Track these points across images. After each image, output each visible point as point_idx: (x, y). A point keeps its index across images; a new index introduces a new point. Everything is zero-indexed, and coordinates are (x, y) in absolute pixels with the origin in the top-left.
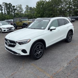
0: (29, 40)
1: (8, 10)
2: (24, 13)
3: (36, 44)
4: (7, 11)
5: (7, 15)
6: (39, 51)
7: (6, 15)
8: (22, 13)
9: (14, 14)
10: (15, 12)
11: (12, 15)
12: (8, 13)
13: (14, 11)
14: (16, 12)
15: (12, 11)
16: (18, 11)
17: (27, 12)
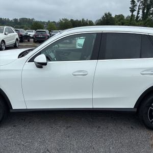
4: (143, 12)
5: (141, 21)
11: (150, 20)
12: (143, 18)
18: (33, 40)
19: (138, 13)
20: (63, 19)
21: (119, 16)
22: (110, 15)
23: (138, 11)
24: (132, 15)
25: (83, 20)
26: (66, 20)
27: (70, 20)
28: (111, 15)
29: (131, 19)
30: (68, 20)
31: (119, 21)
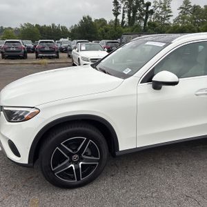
0: (32, 111)
1: (131, 15)
2: (172, 22)
3: (64, 132)
4: (129, 16)
5: (128, 27)
6: (81, 159)
7: (124, 28)
8: (166, 22)
9: (145, 24)
10: (148, 20)
11: (138, 26)
12: (129, 23)
13: (147, 18)
14: (151, 19)
15: (140, 18)
16: (157, 16)
17: (183, 19)
19: (123, 18)
20: (25, 24)
21: (100, 20)
23: (123, 15)
24: (116, 19)
25: (53, 25)
27: (35, 25)
28: (90, 19)
31: (101, 26)
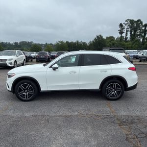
1: (133, 33)
5: (130, 41)
15: (140, 35)
18: (36, 60)
19: (126, 35)
20: (59, 42)
21: (110, 37)
22: (101, 37)
23: (127, 33)
24: (121, 37)
25: (77, 41)
26: (62, 42)
27: (65, 42)
29: (121, 39)
30: (64, 42)
31: (110, 42)
